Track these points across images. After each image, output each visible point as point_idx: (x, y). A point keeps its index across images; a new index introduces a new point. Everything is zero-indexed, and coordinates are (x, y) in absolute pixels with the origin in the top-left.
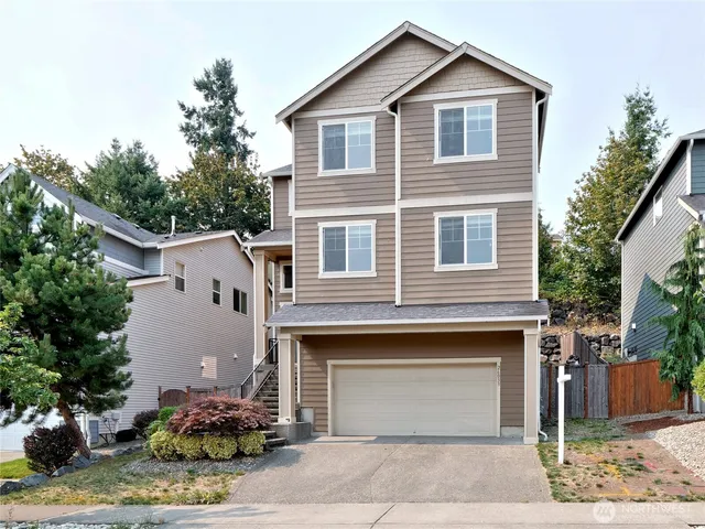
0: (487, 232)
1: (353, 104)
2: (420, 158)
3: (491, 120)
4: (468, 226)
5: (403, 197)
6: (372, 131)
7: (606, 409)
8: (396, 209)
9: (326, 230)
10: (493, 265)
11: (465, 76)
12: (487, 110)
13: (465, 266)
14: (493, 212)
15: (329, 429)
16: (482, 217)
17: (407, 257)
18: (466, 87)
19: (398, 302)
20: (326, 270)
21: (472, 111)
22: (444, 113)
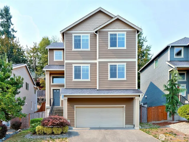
0: (123, 69)
1: (83, 30)
2: (104, 47)
3: (124, 38)
4: (118, 67)
5: (99, 58)
6: (89, 38)
7: (146, 120)
8: (97, 61)
9: (75, 67)
10: (125, 79)
11: (117, 25)
12: (124, 35)
13: (117, 79)
14: (125, 64)
15: (75, 126)
16: (122, 65)
17: (100, 76)
18: (118, 28)
19: (98, 89)
20: (75, 78)
21: (119, 35)
22: (111, 35)
